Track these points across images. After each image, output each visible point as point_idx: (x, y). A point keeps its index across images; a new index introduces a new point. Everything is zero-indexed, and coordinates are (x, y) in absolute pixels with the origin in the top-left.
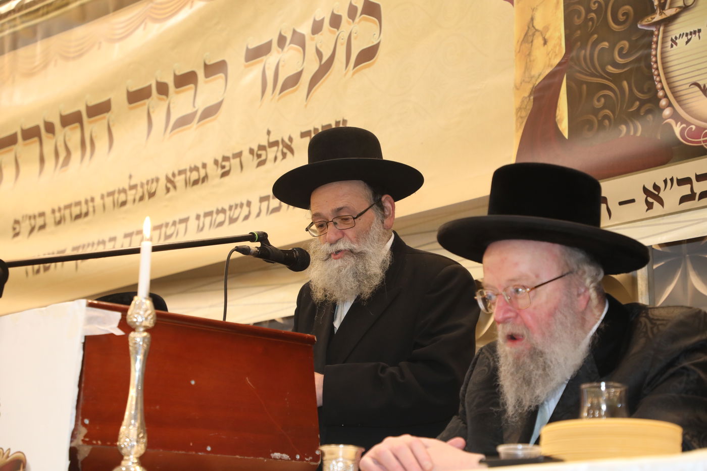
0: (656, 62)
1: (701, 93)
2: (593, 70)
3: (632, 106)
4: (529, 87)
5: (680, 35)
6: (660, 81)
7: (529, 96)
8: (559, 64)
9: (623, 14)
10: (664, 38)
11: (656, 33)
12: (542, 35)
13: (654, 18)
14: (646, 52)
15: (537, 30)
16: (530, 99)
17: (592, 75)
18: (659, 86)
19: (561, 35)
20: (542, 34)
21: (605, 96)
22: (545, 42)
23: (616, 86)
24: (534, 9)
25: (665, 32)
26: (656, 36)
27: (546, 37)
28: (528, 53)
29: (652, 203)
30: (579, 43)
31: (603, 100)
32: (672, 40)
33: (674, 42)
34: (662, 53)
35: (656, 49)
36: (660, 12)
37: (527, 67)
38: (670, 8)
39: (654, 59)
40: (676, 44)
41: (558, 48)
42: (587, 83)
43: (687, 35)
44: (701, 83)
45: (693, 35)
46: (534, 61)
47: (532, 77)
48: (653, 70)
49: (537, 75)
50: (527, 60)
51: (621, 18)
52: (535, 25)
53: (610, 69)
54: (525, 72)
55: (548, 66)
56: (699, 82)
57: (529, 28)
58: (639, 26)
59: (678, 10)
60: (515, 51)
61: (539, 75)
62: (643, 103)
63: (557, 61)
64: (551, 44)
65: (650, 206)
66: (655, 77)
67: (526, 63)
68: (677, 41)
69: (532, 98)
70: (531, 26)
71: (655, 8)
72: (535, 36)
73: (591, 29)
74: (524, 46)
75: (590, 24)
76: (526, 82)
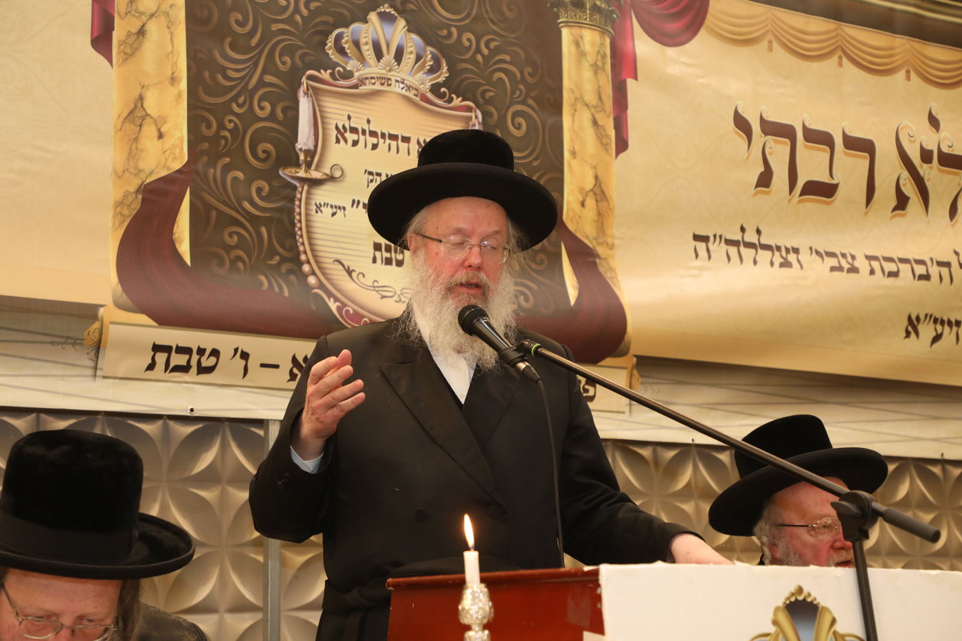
0: (300, 221)
1: (345, 273)
2: (225, 196)
3: (271, 258)
4: (135, 183)
5: (325, 204)
6: (303, 244)
7: (137, 192)
8: (179, 171)
9: (264, 151)
10: (308, 199)
11: (300, 189)
12: (156, 125)
13: (298, 172)
14: (289, 205)
15: (148, 115)
16: (136, 197)
17: (224, 203)
18: (301, 248)
19: (183, 137)
20: (155, 121)
21: (238, 234)
22: (161, 136)
23: (253, 228)
24: (144, 86)
25: (308, 192)
26: (299, 192)
27: (162, 130)
28: (133, 137)
30: (206, 158)
31: (236, 238)
32: (316, 205)
33: (319, 207)
34: (307, 215)
35: (300, 207)
36: (305, 170)
37: (132, 154)
38: (317, 169)
39: (298, 217)
40: (322, 212)
41: (177, 151)
42: (217, 209)
43: (332, 207)
44: (345, 263)
45: (339, 211)
46: (142, 150)
47: (140, 171)
48: (296, 229)
49: (147, 171)
50: (131, 145)
51: (262, 155)
52: (145, 105)
53: (247, 205)
54: (128, 159)
55: (164, 167)
56: (343, 261)
57: (136, 106)
58: (280, 172)
59: (324, 177)
60: (115, 126)
61: (151, 173)
62: (284, 260)
63: (177, 165)
64: (169, 142)
65: (293, 377)
66: (297, 237)
67: (131, 149)
68: (322, 208)
69: (140, 197)
70: (139, 105)
71: (301, 162)
72: (145, 121)
73: (224, 148)
74: (127, 126)
75: (223, 142)
76: (132, 173)
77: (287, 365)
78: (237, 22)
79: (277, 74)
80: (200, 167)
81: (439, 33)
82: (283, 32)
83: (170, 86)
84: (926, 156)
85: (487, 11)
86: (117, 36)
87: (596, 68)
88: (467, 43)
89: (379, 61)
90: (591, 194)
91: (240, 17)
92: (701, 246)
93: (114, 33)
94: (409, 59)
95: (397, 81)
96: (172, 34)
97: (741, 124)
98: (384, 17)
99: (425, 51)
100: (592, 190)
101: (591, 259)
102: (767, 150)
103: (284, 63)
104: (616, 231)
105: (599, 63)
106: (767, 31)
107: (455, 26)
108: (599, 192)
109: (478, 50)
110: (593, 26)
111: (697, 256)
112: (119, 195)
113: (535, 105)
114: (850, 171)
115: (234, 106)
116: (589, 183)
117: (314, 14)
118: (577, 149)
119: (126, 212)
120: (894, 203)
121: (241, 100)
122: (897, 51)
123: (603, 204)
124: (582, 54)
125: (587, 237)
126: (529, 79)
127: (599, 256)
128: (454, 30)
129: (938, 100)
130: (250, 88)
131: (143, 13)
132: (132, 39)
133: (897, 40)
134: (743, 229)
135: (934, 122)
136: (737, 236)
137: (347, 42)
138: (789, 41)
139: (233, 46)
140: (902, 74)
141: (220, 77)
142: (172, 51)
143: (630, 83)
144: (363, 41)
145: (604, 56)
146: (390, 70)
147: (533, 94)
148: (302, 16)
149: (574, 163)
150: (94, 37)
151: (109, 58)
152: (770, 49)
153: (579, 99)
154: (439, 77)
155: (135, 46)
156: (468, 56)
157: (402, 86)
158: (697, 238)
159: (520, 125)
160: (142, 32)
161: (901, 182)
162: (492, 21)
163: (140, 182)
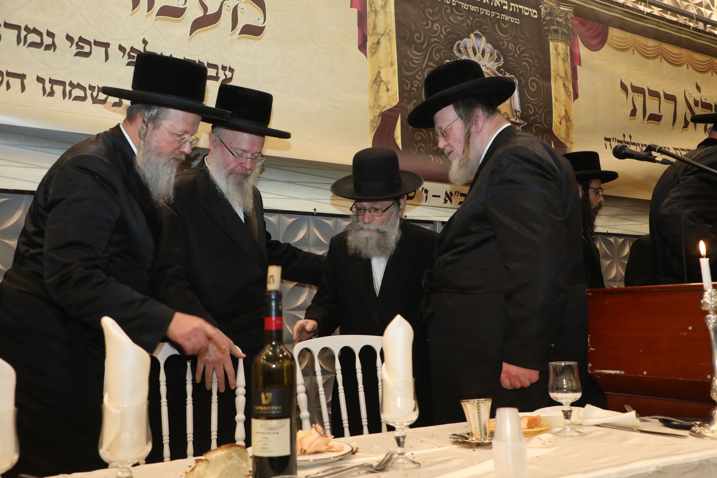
4: (377, 112)
7: (379, 116)
8: (395, 106)
12: (386, 85)
15: (382, 80)
19: (397, 90)
20: (385, 83)
21: (420, 135)
22: (388, 90)
24: (380, 67)
27: (388, 87)
28: (376, 91)
29: (447, 201)
30: (406, 100)
31: (420, 137)
37: (376, 98)
41: (395, 97)
46: (380, 97)
47: (380, 106)
49: (383, 106)
50: (376, 94)
52: (381, 76)
54: (375, 101)
55: (389, 104)
57: (377, 76)
60: (369, 86)
61: (384, 107)
63: (395, 104)
64: (391, 93)
65: (446, 202)
67: (376, 96)
69: (380, 118)
70: (379, 76)
72: (381, 83)
73: (413, 96)
74: (374, 85)
75: (413, 93)
76: (376, 107)
77: (443, 196)
78: (417, 38)
79: (434, 62)
80: (404, 104)
81: (500, 43)
82: (436, 42)
83: (391, 68)
84: (696, 103)
85: (518, 34)
86: (369, 44)
87: (564, 60)
88: (511, 48)
89: (475, 56)
90: (564, 118)
91: (418, 36)
92: (608, 143)
93: (368, 43)
94: (487, 55)
95: (483, 65)
96: (391, 43)
97: (623, 87)
98: (477, 36)
99: (494, 52)
100: (564, 116)
101: (564, 149)
102: (634, 99)
103: (436, 57)
104: (574, 136)
105: (565, 58)
106: (632, 45)
107: (506, 40)
108: (567, 118)
109: (515, 52)
110: (562, 41)
111: (606, 148)
112: (372, 117)
113: (539, 77)
114: (667, 109)
115: (417, 76)
116: (563, 114)
117: (448, 34)
118: (557, 98)
119: (375, 125)
120: (683, 125)
121: (420, 74)
122: (684, 55)
123: (569, 123)
124: (558, 54)
125: (562, 138)
126: (537, 65)
127: (567, 147)
128: (505, 42)
129: (699, 78)
130: (423, 68)
131: (378, 34)
132: (375, 46)
133: (683, 51)
134: (624, 136)
135: (698, 88)
136: (622, 139)
137: (462, 47)
138: (641, 50)
139: (415, 49)
140: (685, 66)
141: (410, 63)
142: (391, 52)
143: (578, 67)
144: (468, 47)
145: (567, 55)
146: (480, 60)
147: (539, 72)
148: (443, 35)
149: (556, 103)
150: (360, 44)
151: (366, 55)
152: (634, 54)
153: (557, 75)
154: (500, 63)
155: (376, 49)
156: (512, 54)
157: (485, 67)
158: (606, 139)
159: (534, 86)
160: (378, 43)
161: (687, 115)
162: (521, 38)
163: (380, 111)
